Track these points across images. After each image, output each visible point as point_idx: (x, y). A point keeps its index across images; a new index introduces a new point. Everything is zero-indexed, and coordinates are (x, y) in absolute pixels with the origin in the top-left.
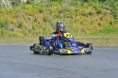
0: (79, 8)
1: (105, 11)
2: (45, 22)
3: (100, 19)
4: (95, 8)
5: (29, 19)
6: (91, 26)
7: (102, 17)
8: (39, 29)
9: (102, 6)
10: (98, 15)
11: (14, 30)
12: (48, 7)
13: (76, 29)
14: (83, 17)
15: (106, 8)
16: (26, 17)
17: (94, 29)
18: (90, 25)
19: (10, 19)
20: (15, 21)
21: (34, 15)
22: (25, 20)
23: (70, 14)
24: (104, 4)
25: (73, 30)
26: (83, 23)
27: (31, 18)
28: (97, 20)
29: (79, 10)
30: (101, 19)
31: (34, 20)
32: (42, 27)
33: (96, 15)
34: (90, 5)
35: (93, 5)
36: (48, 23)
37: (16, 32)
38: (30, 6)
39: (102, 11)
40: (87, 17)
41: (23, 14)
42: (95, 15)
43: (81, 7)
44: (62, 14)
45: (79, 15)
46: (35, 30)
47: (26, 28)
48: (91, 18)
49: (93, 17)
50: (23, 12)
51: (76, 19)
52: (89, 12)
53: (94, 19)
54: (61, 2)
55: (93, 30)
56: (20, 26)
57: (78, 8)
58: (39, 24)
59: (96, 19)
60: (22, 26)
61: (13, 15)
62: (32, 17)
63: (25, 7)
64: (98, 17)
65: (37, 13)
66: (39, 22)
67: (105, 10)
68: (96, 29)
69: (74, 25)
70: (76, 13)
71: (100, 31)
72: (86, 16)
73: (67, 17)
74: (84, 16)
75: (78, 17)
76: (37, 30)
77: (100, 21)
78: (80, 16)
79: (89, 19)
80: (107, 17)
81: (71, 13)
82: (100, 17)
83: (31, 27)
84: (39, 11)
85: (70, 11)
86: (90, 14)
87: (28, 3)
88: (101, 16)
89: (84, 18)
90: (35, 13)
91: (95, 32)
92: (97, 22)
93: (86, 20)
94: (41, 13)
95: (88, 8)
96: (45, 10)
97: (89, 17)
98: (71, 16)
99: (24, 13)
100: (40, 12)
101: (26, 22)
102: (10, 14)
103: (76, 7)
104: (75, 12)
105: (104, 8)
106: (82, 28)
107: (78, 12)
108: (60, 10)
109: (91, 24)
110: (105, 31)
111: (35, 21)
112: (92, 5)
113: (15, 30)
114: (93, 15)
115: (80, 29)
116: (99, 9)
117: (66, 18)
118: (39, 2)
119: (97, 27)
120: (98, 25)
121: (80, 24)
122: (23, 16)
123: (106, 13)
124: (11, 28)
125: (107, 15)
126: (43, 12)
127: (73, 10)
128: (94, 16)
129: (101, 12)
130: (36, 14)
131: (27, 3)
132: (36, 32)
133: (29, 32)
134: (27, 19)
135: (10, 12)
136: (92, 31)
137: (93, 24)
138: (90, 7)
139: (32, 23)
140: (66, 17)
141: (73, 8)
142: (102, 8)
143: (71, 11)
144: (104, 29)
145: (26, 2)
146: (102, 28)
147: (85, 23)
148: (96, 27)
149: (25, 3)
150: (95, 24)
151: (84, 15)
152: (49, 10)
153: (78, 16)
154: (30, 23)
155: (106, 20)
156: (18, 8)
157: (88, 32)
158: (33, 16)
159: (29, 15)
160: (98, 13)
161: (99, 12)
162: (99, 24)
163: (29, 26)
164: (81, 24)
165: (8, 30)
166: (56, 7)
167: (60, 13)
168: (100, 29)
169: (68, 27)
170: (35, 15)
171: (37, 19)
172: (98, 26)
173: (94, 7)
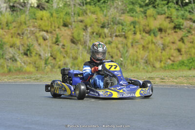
0: (139, 19)
1: (188, 25)
2: (74, 45)
3: (179, 41)
4: (169, 19)
5: (45, 39)
6: (164, 53)
7: (184, 37)
8: (64, 57)
9: (183, 16)
10: (175, 32)
11: (16, 60)
12: (79, 16)
13: (135, 58)
14: (147, 35)
15: (191, 19)
16: (38, 35)
17: (169, 59)
18: (161, 52)
19: (7, 39)
20: (18, 42)
21: (53, 32)
22: (37, 40)
23: (123, 29)
24: (186, 10)
25: (130, 61)
26: (148, 48)
27: (48, 37)
28: (173, 43)
29: (139, 23)
30: (182, 40)
31: (54, 40)
32: (71, 55)
33: (173, 31)
34: (159, 13)
35: (165, 14)
36: (81, 47)
37: (21, 63)
38: (45, 14)
39: (182, 25)
40: (155, 36)
41: (33, 29)
42: (169, 31)
43: (142, 17)
44: (106, 30)
45: (140, 31)
46: (58, 60)
47: (40, 55)
48: (162, 38)
49: (165, 36)
50: (31, 24)
51: (134, 39)
52: (159, 27)
53: (168, 39)
54: (104, 7)
55: (167, 61)
56: (28, 53)
57: (137, 19)
58: (64, 48)
59: (171, 41)
60: (31, 53)
61: (12, 31)
62: (49, 34)
63: (35, 15)
64: (176, 37)
65: (58, 28)
66: (64, 45)
67: (188, 22)
68: (172, 58)
69: (131, 51)
70: (134, 27)
71: (182, 63)
72: (152, 35)
73: (116, 36)
74: (150, 35)
75: (138, 36)
76: (60, 61)
77: (180, 44)
78: (140, 34)
79: (158, 40)
80: (193, 36)
81: (124, 27)
82: (180, 37)
83: (49, 55)
84: (62, 24)
85: (122, 25)
86: (160, 30)
87: (40, 7)
88: (181, 33)
89: (148, 38)
90: (55, 27)
91: (172, 65)
92: (174, 47)
93: (152, 42)
94: (66, 28)
95: (155, 19)
96: (74, 21)
97: (158, 37)
98: (124, 33)
99: (34, 27)
100: (65, 25)
101: (40, 45)
102: (7, 28)
103: (132, 16)
104: (132, 27)
105: (186, 19)
106: (147, 57)
107: (137, 26)
108: (102, 22)
109: (164, 49)
110: (191, 63)
111: (57, 42)
112: (163, 12)
113: (18, 59)
114: (165, 31)
115: (142, 59)
116: (177, 20)
117: (114, 37)
118: (61, 6)
119: (174, 55)
120: (177, 51)
121: (141, 49)
122: (33, 33)
123: (190, 28)
124: (11, 55)
125: (193, 32)
126: (70, 26)
127: (128, 23)
128: (168, 34)
129: (182, 27)
130: (57, 30)
131: (38, 6)
132: (59, 63)
133: (46, 64)
134: (41, 38)
135: (7, 26)
136: (165, 64)
137: (167, 50)
138: (159, 16)
139: (50, 47)
140: (115, 34)
141: (127, 18)
142: (183, 19)
143: (125, 24)
144: (188, 60)
145: (36, 5)
146: (184, 58)
147: (152, 46)
148: (172, 56)
149: (34, 7)
150: (170, 49)
151: (149, 32)
152: (81, 21)
153: (138, 33)
154: (47, 46)
155: (192, 42)
156: (23, 18)
157: (158, 65)
158: (51, 33)
159: (44, 31)
160: (175, 28)
161: (177, 27)
162: (179, 50)
163: (46, 53)
164: (143, 50)
165: (5, 59)
166: (94, 16)
167: (103, 27)
168: (180, 58)
169: (119, 54)
170: (55, 30)
171: (60, 39)
172: (176, 53)
173: (168, 17)
